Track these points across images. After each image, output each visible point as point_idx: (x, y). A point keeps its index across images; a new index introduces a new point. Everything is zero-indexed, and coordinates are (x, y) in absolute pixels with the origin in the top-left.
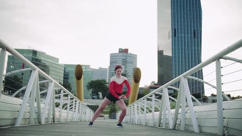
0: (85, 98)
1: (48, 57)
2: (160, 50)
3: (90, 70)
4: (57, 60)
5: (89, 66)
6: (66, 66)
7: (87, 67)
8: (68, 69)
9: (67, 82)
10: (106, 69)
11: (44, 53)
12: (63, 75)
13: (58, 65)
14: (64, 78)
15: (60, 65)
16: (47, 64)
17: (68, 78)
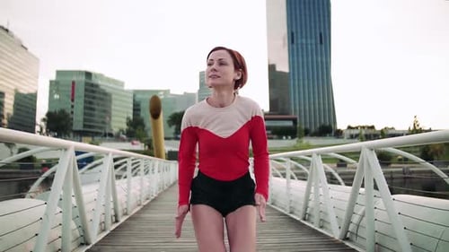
0: (166, 139)
1: (109, 80)
2: (271, 63)
3: (169, 96)
4: (122, 84)
5: (169, 91)
6: (136, 93)
7: (166, 92)
8: (139, 97)
9: (139, 115)
10: (194, 94)
11: (101, 75)
12: (132, 106)
13: (123, 91)
14: (134, 110)
15: (127, 91)
16: (108, 90)
17: (139, 110)
